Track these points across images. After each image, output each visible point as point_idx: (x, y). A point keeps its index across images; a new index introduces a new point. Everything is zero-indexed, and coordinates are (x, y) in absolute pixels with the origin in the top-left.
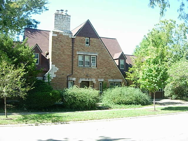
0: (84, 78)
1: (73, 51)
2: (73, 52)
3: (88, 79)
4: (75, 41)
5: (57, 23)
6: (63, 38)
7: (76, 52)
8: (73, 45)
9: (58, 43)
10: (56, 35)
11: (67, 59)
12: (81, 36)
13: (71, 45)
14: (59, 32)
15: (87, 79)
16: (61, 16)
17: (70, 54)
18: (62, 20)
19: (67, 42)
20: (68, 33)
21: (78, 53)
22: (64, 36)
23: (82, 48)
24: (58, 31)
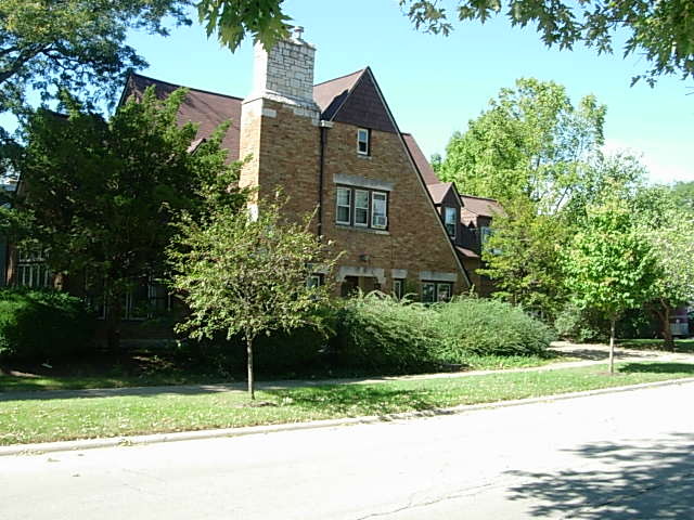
0: (350, 265)
1: (321, 172)
2: (321, 177)
3: (365, 271)
4: (329, 139)
5: (274, 71)
6: (294, 125)
7: (330, 175)
8: (322, 151)
9: (278, 139)
10: (273, 113)
11: (304, 197)
12: (346, 123)
13: (317, 152)
14: (282, 103)
15: (362, 269)
16: (288, 47)
17: (314, 180)
18: (289, 60)
19: (304, 140)
20: (308, 108)
21: (335, 181)
22: (298, 116)
23: (347, 164)
24: (279, 99)
